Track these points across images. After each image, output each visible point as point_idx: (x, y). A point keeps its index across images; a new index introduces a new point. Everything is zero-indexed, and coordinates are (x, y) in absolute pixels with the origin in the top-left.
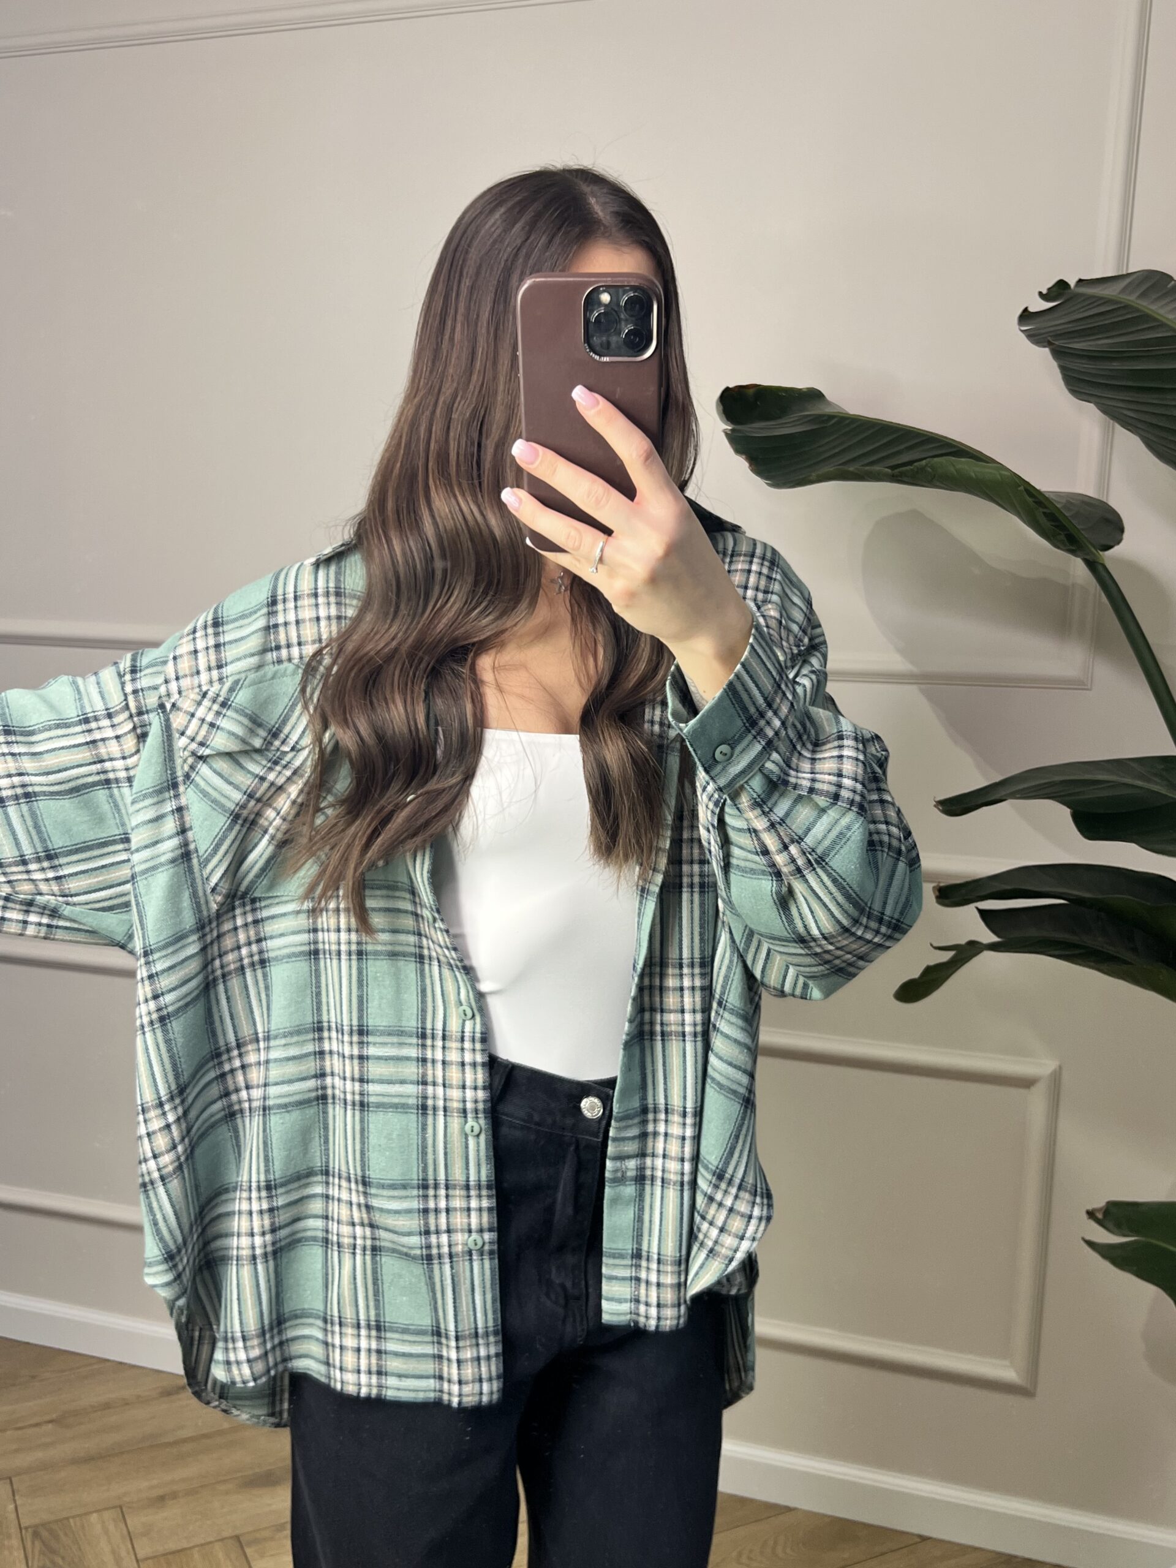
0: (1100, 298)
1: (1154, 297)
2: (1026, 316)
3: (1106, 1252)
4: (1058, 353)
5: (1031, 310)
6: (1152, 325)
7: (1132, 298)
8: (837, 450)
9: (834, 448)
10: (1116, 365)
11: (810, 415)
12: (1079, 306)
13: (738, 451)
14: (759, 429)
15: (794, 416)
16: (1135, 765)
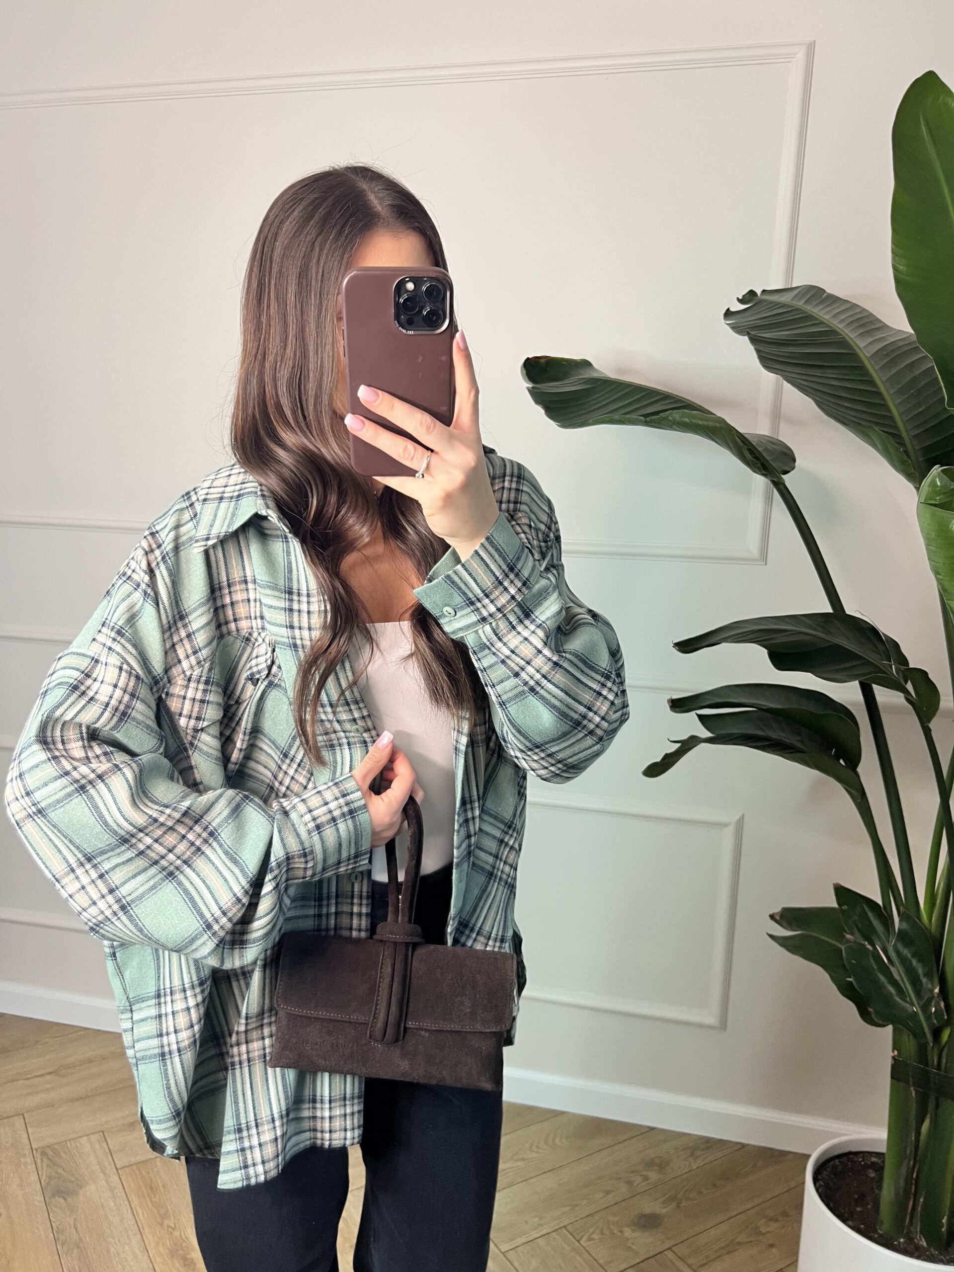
0: (779, 303)
1: (815, 303)
2: (728, 314)
3: (782, 942)
4: (754, 340)
5: (732, 309)
6: (813, 322)
7: (800, 304)
8: (604, 403)
9: (601, 402)
10: (791, 349)
11: (583, 379)
12: (764, 308)
13: (537, 402)
14: (551, 387)
15: (573, 379)
16: (804, 619)
